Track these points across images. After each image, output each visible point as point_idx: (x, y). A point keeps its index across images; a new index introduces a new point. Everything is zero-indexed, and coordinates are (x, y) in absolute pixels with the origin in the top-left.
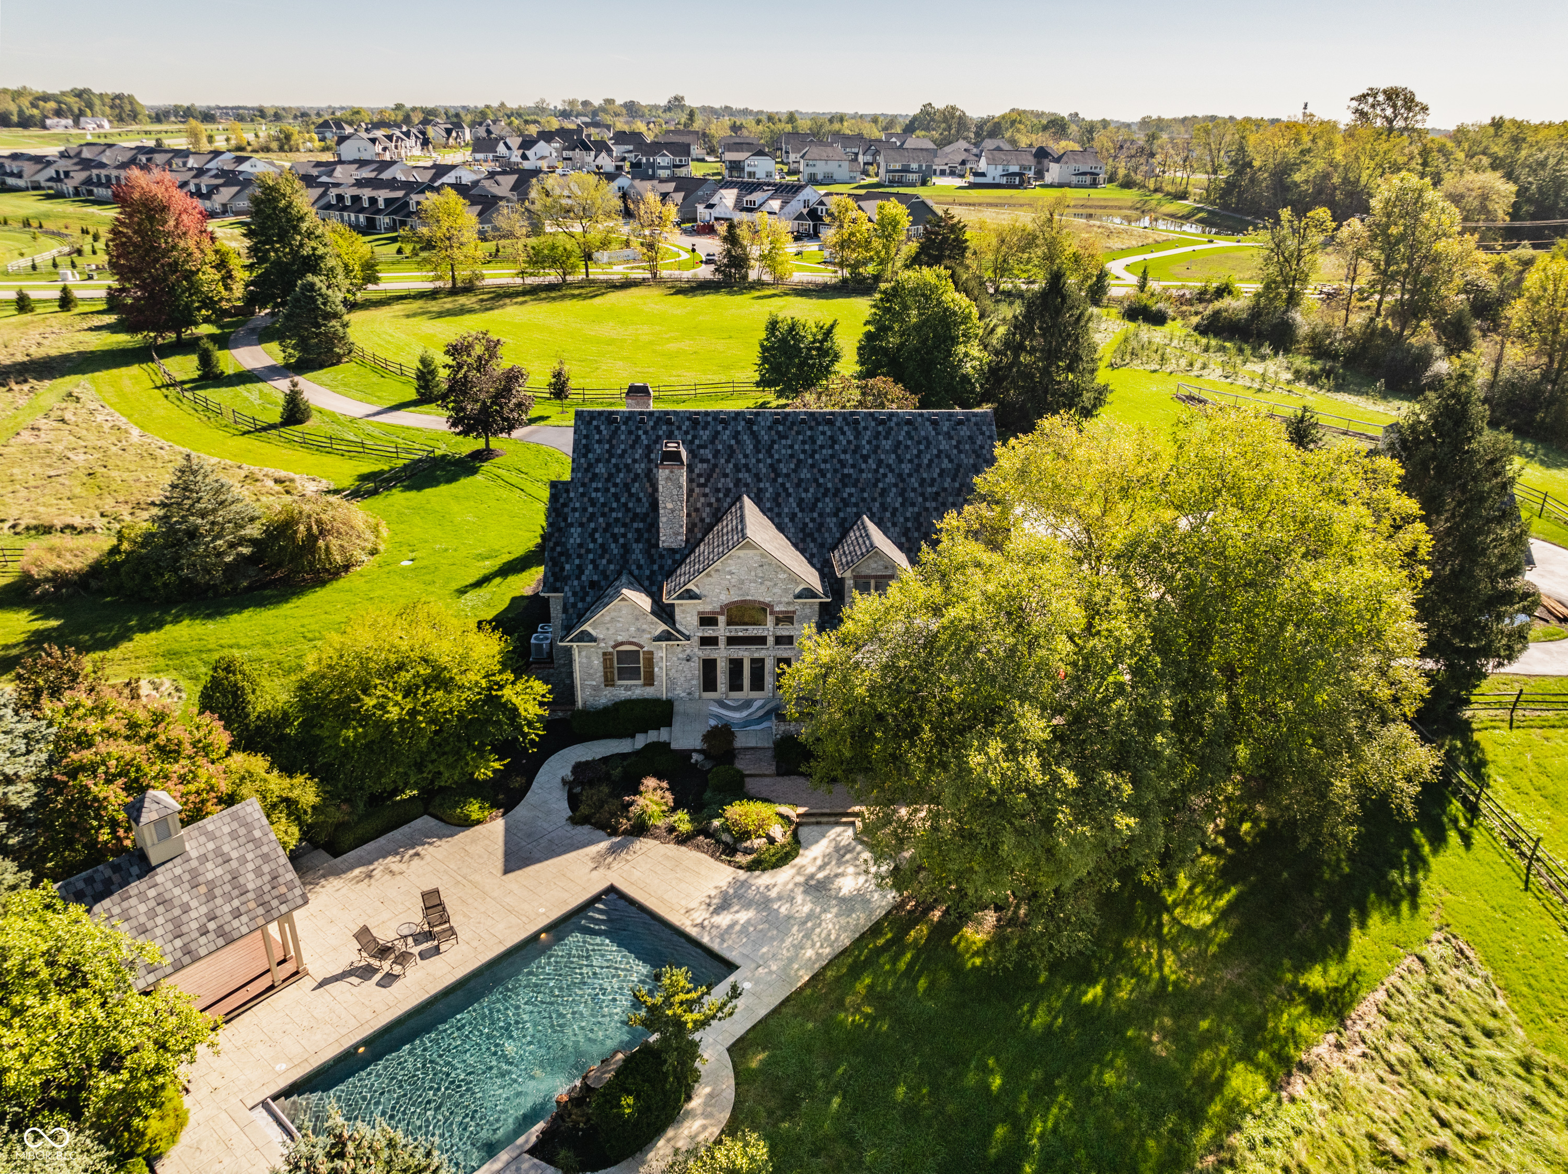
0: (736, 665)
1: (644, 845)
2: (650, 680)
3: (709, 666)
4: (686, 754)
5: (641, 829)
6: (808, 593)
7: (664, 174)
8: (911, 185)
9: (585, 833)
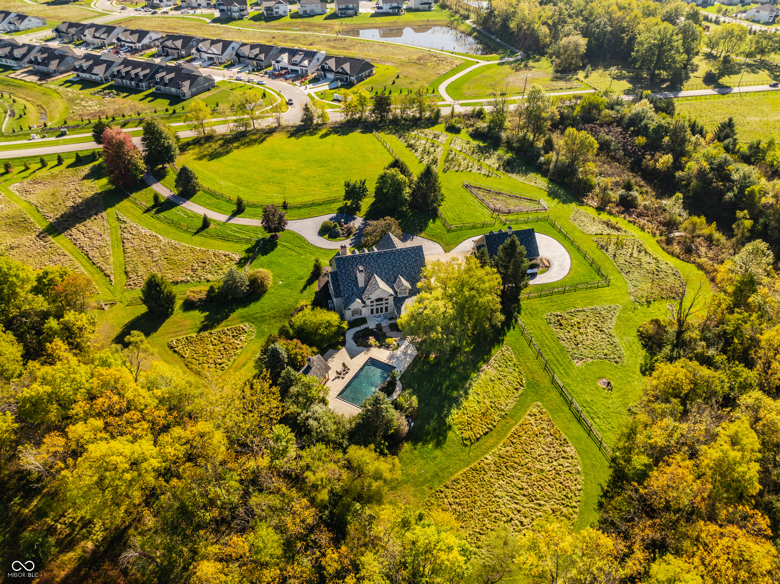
0: (377, 309)
1: (372, 349)
2: (361, 314)
3: (372, 310)
4: (372, 329)
5: (370, 346)
6: (391, 295)
7: (236, 15)
8: (351, 16)
9: (361, 348)
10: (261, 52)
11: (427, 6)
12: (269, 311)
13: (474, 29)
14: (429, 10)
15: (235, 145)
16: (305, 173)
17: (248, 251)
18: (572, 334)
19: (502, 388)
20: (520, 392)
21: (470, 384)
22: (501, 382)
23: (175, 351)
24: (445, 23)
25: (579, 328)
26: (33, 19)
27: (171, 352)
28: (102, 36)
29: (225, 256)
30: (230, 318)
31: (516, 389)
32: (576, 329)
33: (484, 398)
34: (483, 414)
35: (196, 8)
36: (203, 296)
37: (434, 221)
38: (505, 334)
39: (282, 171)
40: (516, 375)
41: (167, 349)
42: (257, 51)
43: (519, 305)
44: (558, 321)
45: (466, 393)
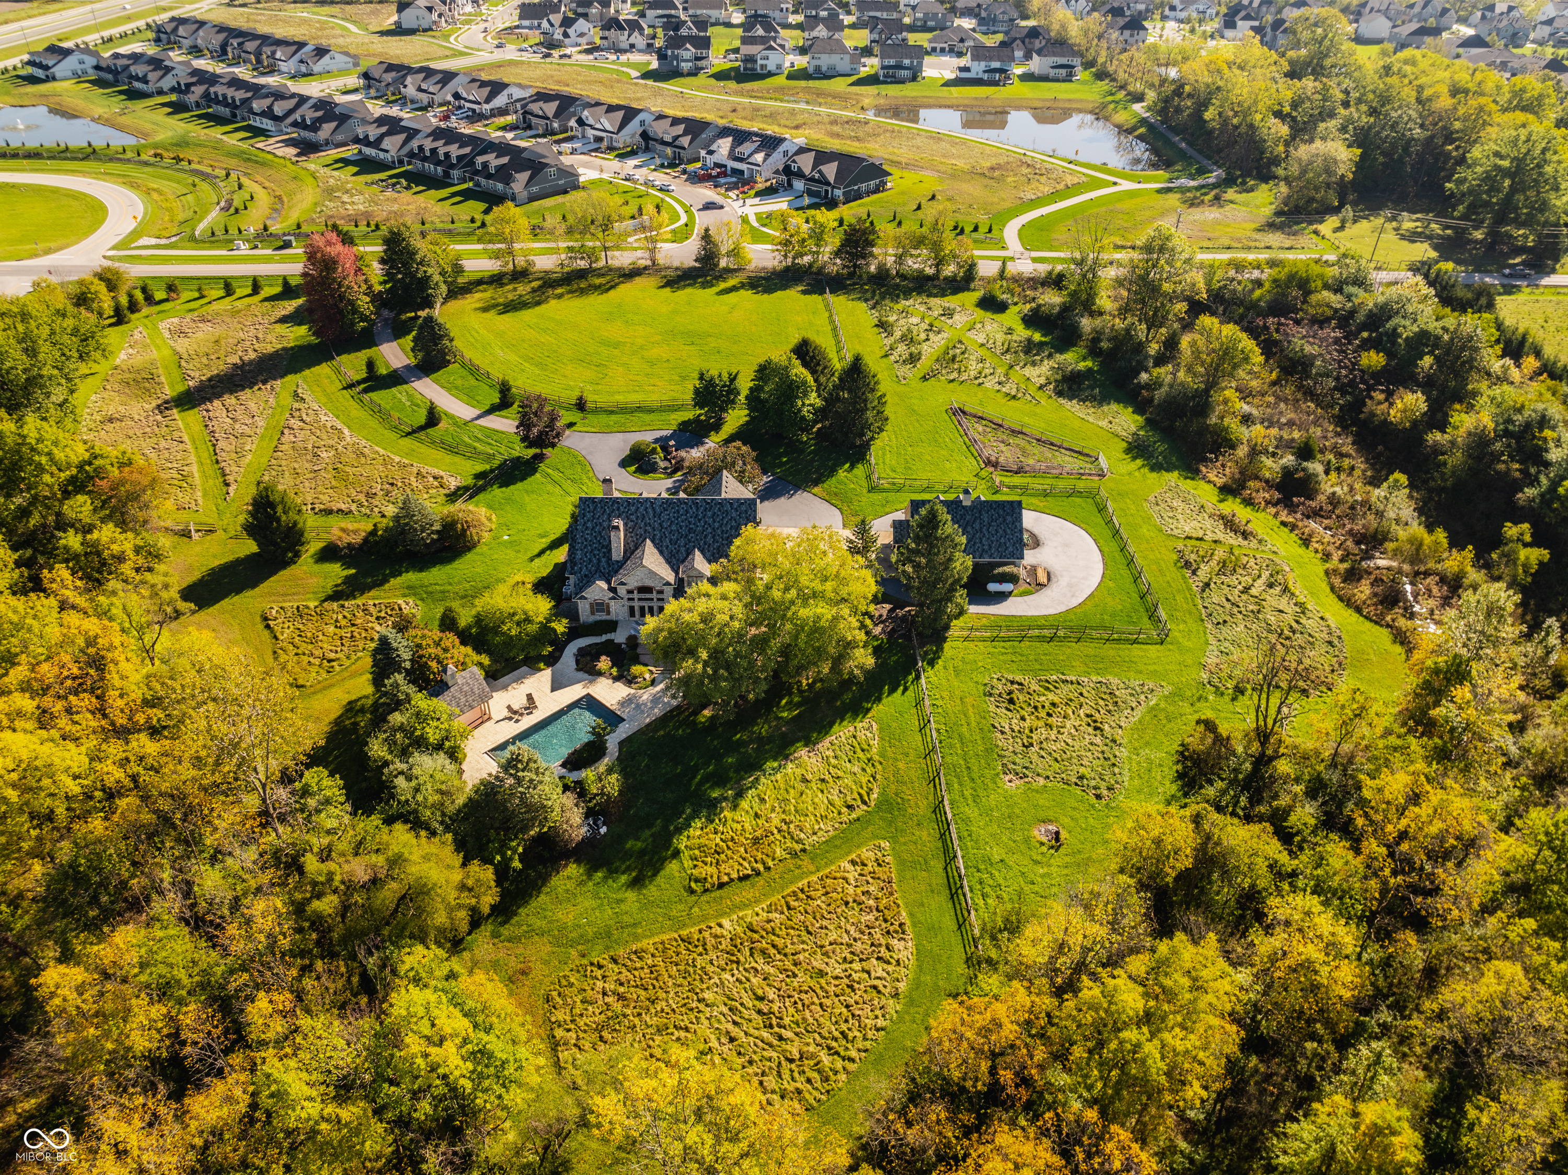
0: (642, 609)
1: (601, 680)
3: (632, 609)
4: (618, 646)
5: (600, 674)
6: (668, 584)
7: (686, 66)
8: (902, 82)
9: (581, 675)
10: (685, 133)
11: (1063, 72)
12: (459, 583)
13: (1143, 122)
14: (1068, 79)
15: (559, 291)
16: (654, 352)
17: (478, 476)
18: (1027, 724)
19: (821, 799)
20: (854, 816)
21: (757, 779)
22: (823, 786)
23: (268, 627)
24: (1090, 106)
25: (1049, 715)
26: (337, 56)
27: (261, 626)
28: (431, 89)
29: (435, 478)
30: (387, 586)
31: (850, 807)
32: (1043, 714)
33: (773, 810)
34: (756, 841)
35: (625, 51)
36: (357, 539)
37: (852, 467)
38: (879, 699)
39: (616, 345)
40: (864, 780)
41: (258, 619)
42: (680, 129)
43: (940, 649)
44: (1010, 693)
45: (740, 794)
